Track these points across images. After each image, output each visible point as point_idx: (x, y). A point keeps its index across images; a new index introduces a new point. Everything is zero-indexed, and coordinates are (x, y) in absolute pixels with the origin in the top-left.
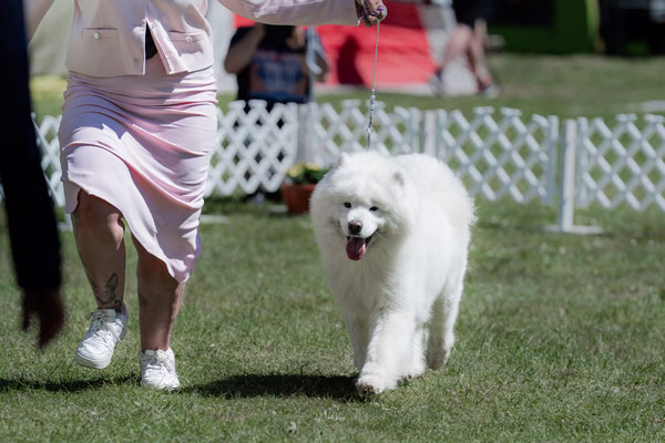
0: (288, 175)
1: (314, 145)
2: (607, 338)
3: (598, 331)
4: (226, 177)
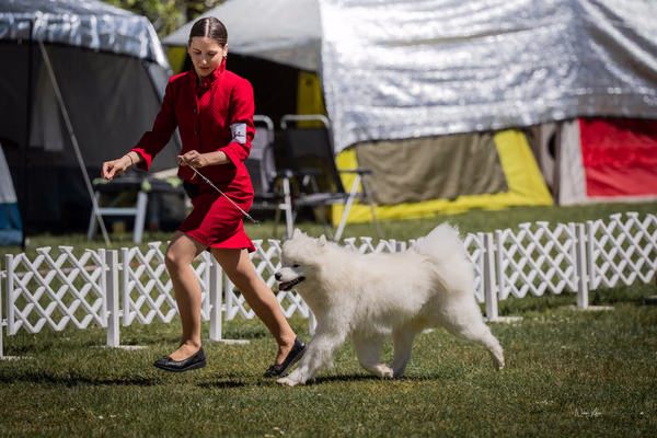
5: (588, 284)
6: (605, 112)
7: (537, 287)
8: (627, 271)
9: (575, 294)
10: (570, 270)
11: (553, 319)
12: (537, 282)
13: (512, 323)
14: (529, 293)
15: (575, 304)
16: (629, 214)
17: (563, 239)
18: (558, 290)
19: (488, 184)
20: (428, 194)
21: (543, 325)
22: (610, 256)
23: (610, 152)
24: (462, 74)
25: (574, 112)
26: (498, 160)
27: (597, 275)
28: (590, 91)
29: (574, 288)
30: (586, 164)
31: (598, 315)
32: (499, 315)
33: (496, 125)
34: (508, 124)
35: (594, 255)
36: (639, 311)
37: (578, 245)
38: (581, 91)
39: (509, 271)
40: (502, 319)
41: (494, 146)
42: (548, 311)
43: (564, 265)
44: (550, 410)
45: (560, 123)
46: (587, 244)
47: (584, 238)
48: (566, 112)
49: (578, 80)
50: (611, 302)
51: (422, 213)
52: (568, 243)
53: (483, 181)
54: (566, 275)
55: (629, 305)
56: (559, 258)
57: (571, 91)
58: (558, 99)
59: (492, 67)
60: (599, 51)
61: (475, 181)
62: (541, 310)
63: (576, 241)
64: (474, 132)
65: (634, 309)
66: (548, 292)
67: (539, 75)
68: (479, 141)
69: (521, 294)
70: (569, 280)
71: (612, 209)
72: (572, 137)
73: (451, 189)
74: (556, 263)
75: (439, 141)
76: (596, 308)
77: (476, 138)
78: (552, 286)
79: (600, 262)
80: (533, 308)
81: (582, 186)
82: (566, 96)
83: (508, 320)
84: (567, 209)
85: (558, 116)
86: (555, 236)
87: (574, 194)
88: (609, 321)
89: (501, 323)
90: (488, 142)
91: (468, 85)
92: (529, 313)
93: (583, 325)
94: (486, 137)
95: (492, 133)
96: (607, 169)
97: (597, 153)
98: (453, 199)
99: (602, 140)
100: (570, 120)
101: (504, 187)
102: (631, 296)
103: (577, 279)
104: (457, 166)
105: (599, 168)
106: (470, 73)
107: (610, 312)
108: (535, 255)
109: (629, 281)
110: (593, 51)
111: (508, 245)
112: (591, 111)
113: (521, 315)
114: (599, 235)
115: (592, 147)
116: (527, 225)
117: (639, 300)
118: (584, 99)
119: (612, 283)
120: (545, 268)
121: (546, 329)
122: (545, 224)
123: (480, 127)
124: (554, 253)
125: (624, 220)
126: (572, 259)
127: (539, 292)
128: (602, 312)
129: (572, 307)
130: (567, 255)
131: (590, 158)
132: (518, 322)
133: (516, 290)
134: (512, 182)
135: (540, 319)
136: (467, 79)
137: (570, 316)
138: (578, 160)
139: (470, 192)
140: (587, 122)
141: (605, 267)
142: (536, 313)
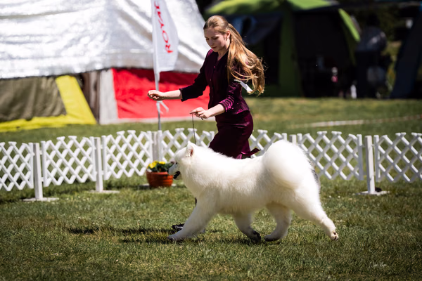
0: (149, 167)
1: (162, 152)
2: (321, 248)
3: (316, 245)
4: (117, 169)
5: (103, 176)
6: (129, 64)
7: (69, 178)
8: (128, 168)
9: (94, 183)
10: (91, 167)
11: (79, 199)
12: (69, 175)
13: (51, 201)
14: (64, 182)
15: (94, 189)
16: (129, 131)
17: (86, 147)
18: (83, 180)
19: (53, 110)
20: (12, 116)
21: (72, 202)
22: (117, 159)
23: (132, 91)
24: (33, 39)
25: (108, 65)
26: (59, 94)
27: (109, 170)
28: (119, 51)
29: (94, 179)
30: (117, 98)
31: (108, 197)
32: (44, 196)
33: (57, 72)
34: (65, 72)
35: (107, 158)
36: (134, 194)
37: (96, 151)
38: (113, 51)
39: (50, 168)
40: (45, 199)
41: (56, 86)
42: (76, 194)
43: (87, 164)
44: (59, 259)
45: (99, 72)
46: (102, 150)
47: (100, 147)
48: (103, 64)
49: (110, 44)
50: (119, 188)
51: (7, 128)
52: (90, 150)
53: (50, 108)
54: (88, 171)
55: (129, 190)
56: (84, 159)
57: (107, 51)
58: (98, 56)
59: (52, 35)
60: (125, 26)
61: (45, 108)
62: (72, 193)
63: (94, 148)
64: (43, 77)
65: (131, 192)
66: (76, 181)
67: (85, 40)
68: (47, 82)
69: (59, 183)
70: (90, 173)
71: (130, 127)
72: (107, 80)
73: (28, 113)
74: (82, 163)
75: (19, 81)
76: (108, 192)
77: (44, 80)
78: (67, 179)
79: (110, 163)
80: (66, 192)
81: (115, 111)
82: (102, 54)
83: (49, 199)
84: (104, 127)
85: (98, 67)
86: (81, 145)
87: (109, 117)
88: (114, 200)
89: (44, 202)
90: (52, 83)
91: (37, 46)
92: (64, 195)
93: (97, 203)
94: (51, 80)
95: (54, 77)
96: (131, 101)
97: (124, 92)
98: (29, 119)
99: (127, 82)
100: (106, 69)
101: (63, 112)
102: (131, 184)
103: (95, 173)
104: (32, 97)
105: (125, 101)
106: (38, 38)
107: (116, 195)
108: (68, 157)
109: (130, 174)
110: (120, 26)
111: (49, 151)
112: (120, 64)
113: (58, 197)
114: (110, 145)
115: (121, 87)
116: (62, 138)
117: (136, 187)
118: (115, 56)
119: (118, 176)
120: (75, 165)
121: (73, 205)
122: (74, 138)
123: (47, 74)
124: (80, 156)
125: (126, 135)
126: (92, 160)
127: (71, 181)
128: (111, 195)
129: (93, 192)
130: (89, 158)
131: (120, 93)
132: (55, 202)
133: (55, 180)
134: (69, 109)
135: (70, 199)
136: (37, 42)
137: (89, 197)
138: (112, 95)
139: (40, 115)
140: (118, 71)
141: (114, 165)
142: (68, 196)
